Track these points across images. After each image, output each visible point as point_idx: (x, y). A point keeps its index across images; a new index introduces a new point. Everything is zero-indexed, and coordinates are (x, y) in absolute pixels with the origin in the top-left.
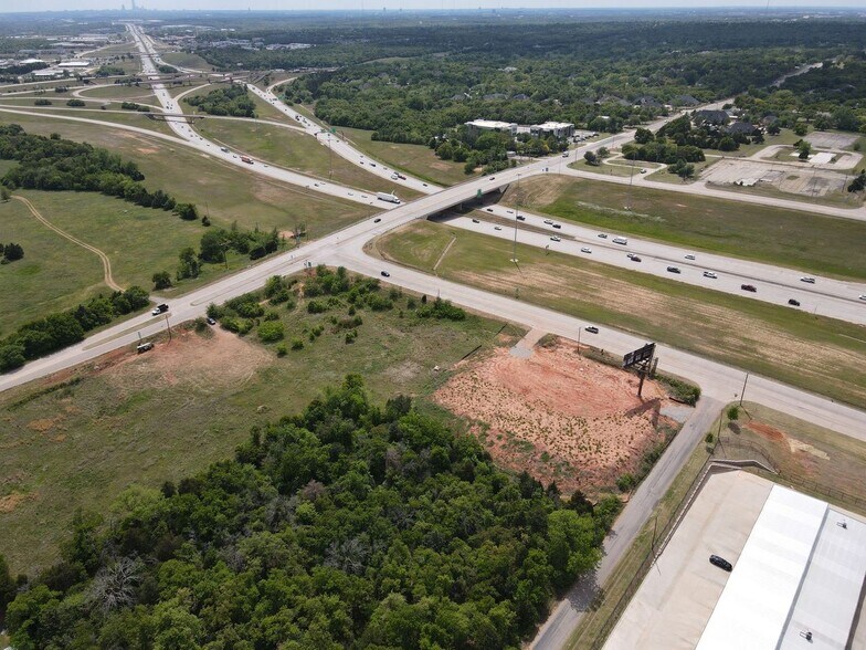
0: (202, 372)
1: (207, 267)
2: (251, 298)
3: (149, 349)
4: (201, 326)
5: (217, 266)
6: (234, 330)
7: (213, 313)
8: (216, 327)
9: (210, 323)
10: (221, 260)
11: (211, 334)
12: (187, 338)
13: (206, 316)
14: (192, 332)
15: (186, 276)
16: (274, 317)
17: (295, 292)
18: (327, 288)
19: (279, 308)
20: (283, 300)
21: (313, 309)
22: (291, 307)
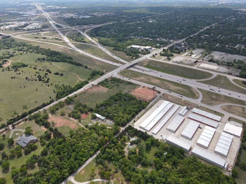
0: (100, 91)
1: (94, 77)
2: (103, 81)
3: (92, 88)
4: (97, 85)
6: (102, 86)
8: (99, 85)
11: (99, 86)
12: (96, 87)
16: (107, 84)
17: (109, 80)
18: (113, 80)
19: (107, 83)
20: (107, 82)
21: (112, 83)
22: (109, 83)
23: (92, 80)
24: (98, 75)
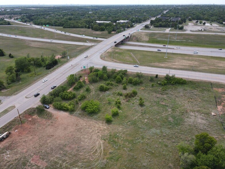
0: (61, 149)
1: (23, 76)
2: (63, 88)
3: (7, 136)
4: (40, 111)
5: (29, 74)
6: (66, 110)
7: (45, 101)
8: (51, 110)
9: (46, 108)
10: (29, 71)
12: (34, 122)
13: (40, 104)
14: (35, 117)
15: (13, 81)
16: (83, 98)
17: (84, 82)
18: (102, 78)
19: (82, 92)
20: (81, 87)
21: (102, 90)
22: (88, 90)
23: (15, 87)
24: (38, 69)
